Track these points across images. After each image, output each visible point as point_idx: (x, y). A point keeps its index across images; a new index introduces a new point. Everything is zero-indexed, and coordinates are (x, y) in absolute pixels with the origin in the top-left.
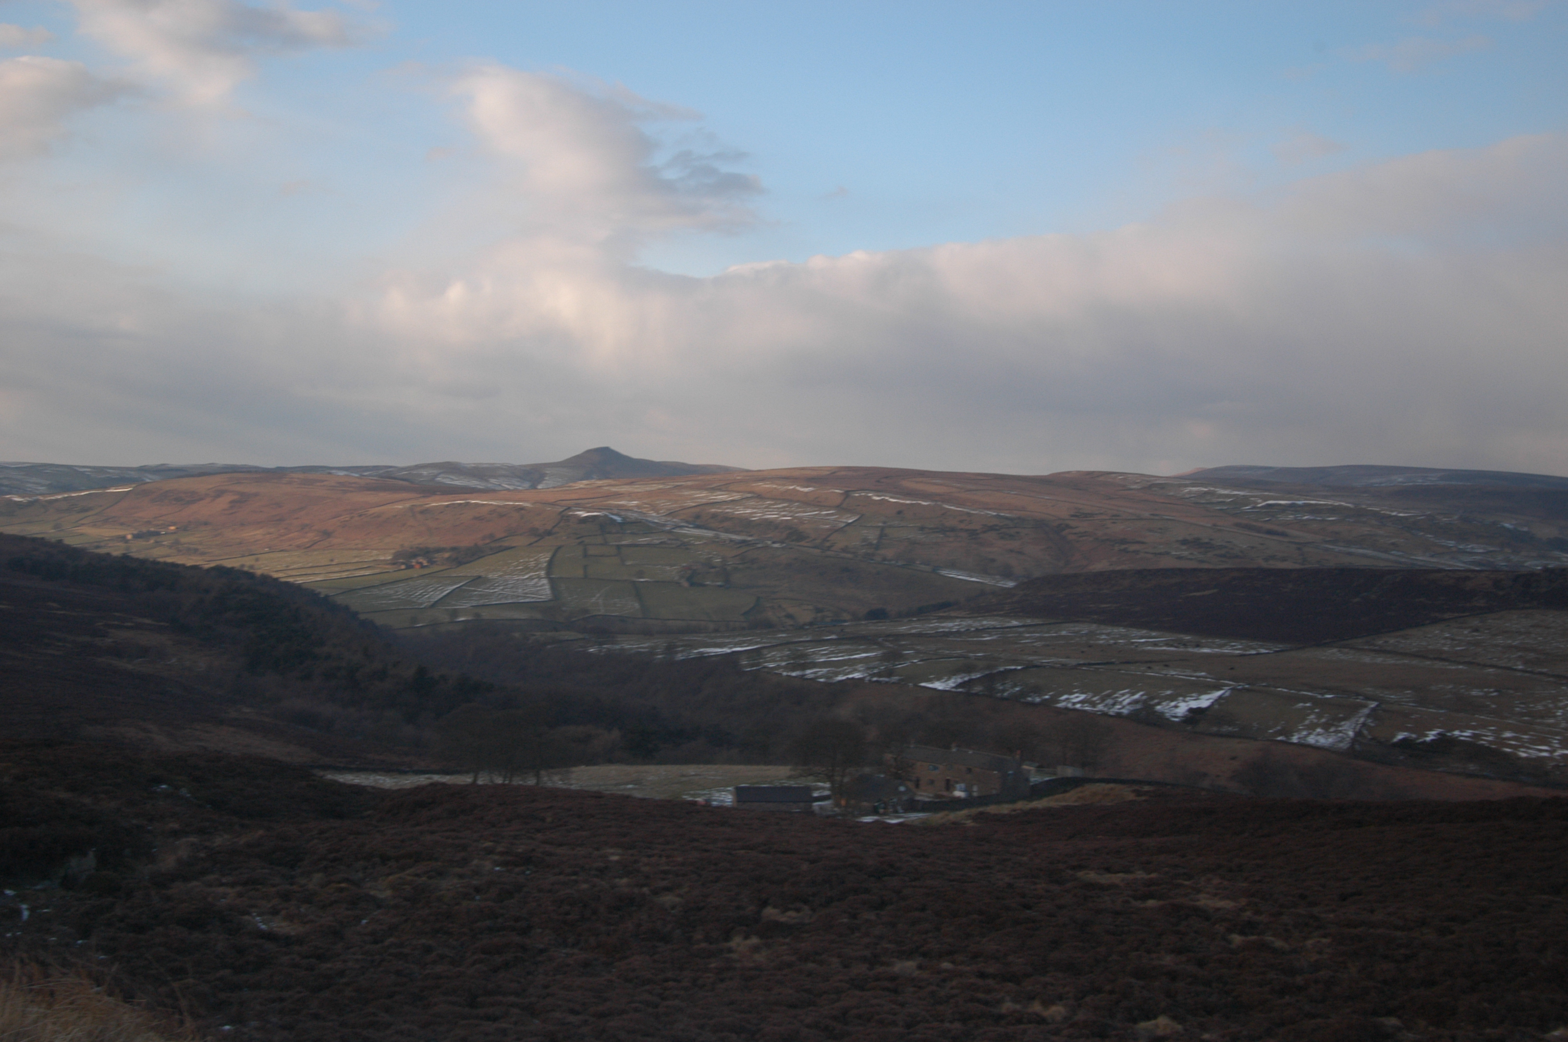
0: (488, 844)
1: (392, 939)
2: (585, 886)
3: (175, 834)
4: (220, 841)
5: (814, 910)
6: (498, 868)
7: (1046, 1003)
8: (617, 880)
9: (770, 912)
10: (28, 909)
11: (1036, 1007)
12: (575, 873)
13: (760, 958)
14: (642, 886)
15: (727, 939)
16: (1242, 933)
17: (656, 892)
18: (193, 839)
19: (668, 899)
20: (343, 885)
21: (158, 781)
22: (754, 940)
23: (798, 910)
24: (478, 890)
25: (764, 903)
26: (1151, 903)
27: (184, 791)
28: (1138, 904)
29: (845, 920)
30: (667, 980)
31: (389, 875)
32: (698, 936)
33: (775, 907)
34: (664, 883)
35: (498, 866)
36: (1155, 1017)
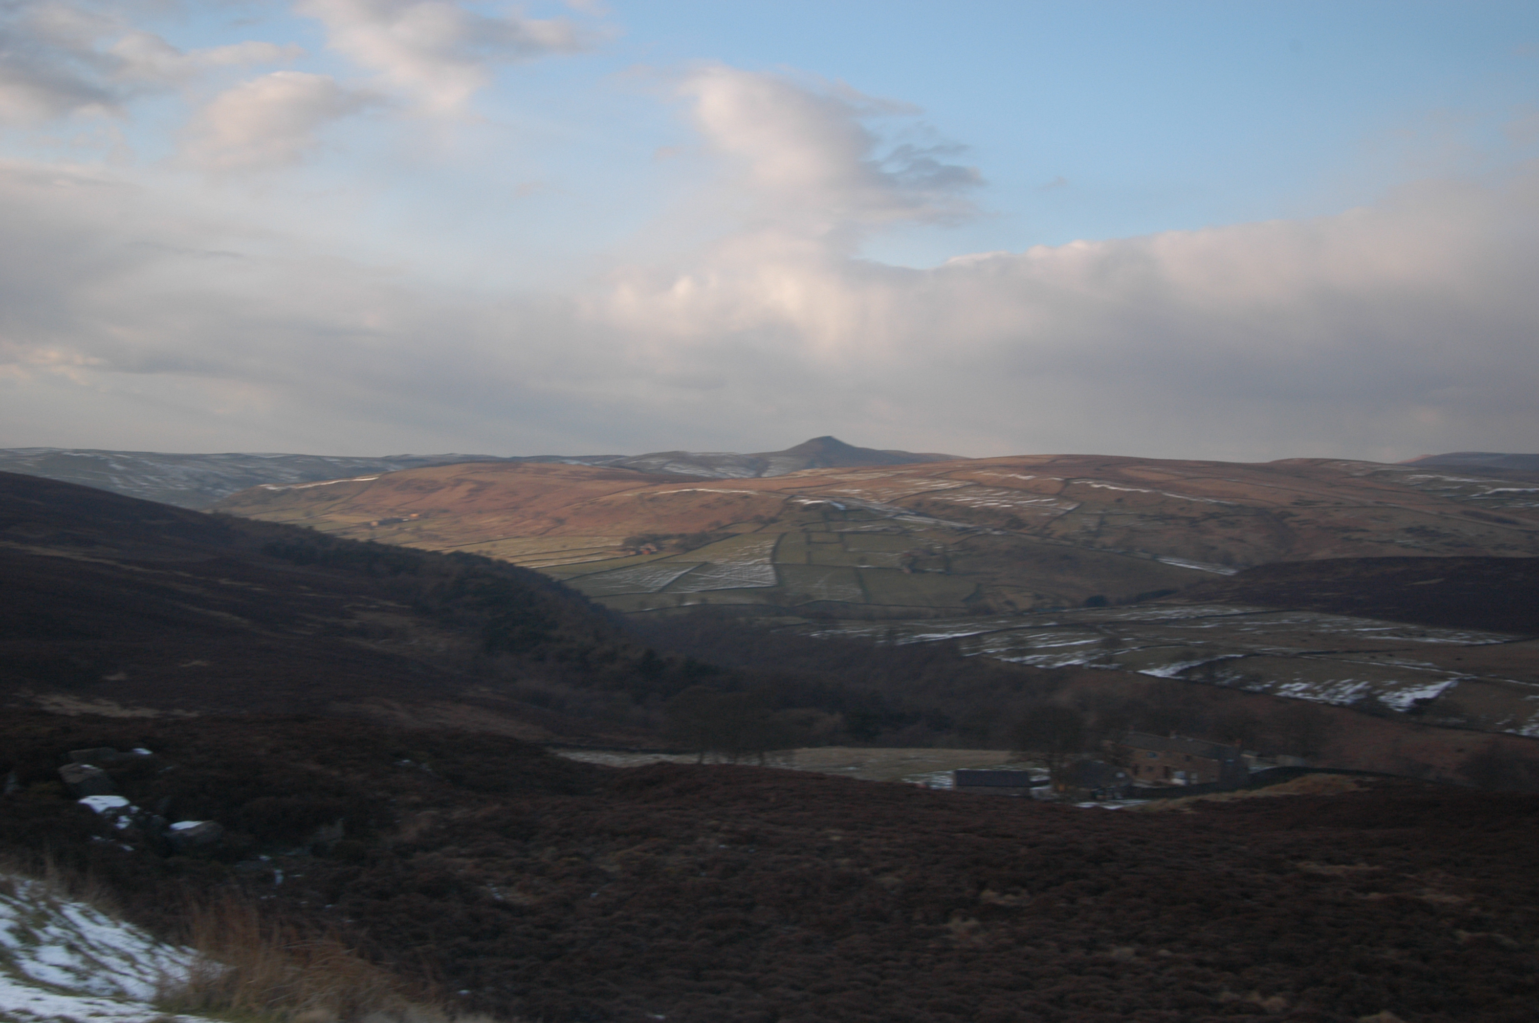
0: (714, 822)
1: (620, 912)
2: (807, 865)
3: (417, 806)
4: (457, 814)
5: (1032, 894)
6: (723, 846)
7: (1266, 994)
8: (838, 860)
9: (989, 895)
10: (282, 874)
11: (1255, 997)
12: (798, 853)
13: (978, 939)
14: (863, 866)
15: (946, 921)
16: (1469, 929)
17: (876, 873)
18: (433, 812)
19: (888, 880)
20: (575, 859)
21: (400, 755)
22: (973, 922)
23: (1016, 893)
24: (703, 866)
25: (982, 886)
26: (1374, 896)
27: (425, 767)
28: (1360, 896)
29: (1062, 905)
30: (886, 959)
31: (618, 850)
32: (918, 916)
33: (994, 890)
34: (884, 864)
35: (723, 843)
36: (1377, 1012)
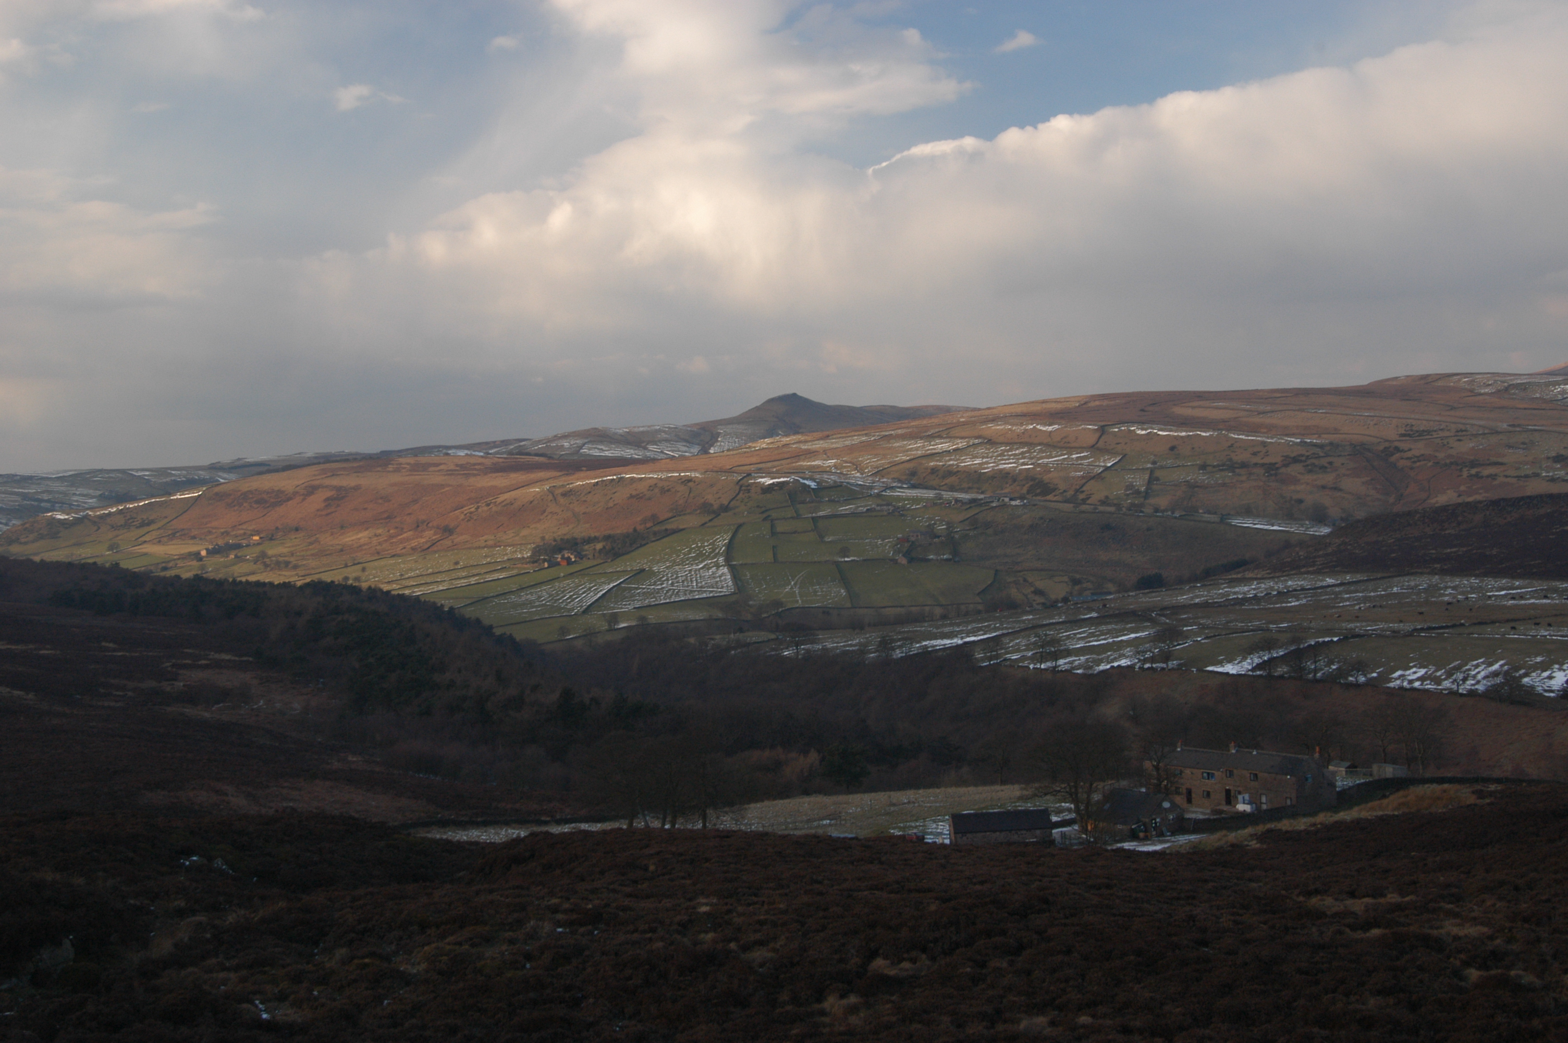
0: (555, 901)
1: (413, 1021)
2: (660, 944)
3: (181, 913)
4: (232, 917)
5: (933, 959)
6: (560, 930)
8: (702, 935)
9: (879, 964)
12: (653, 930)
13: (853, 1020)
14: (730, 941)
15: (820, 1000)
17: (746, 948)
18: (201, 918)
19: (758, 955)
20: (367, 960)
21: (188, 853)
22: (853, 999)
23: (913, 961)
24: (528, 957)
25: (873, 955)
29: (969, 969)
31: (423, 946)
32: (784, 997)
33: (885, 958)
34: (758, 936)
35: (560, 927)
